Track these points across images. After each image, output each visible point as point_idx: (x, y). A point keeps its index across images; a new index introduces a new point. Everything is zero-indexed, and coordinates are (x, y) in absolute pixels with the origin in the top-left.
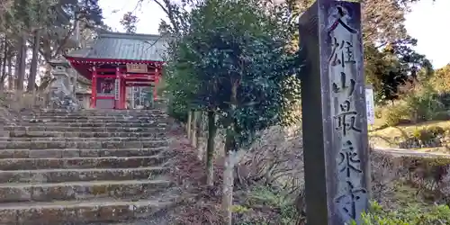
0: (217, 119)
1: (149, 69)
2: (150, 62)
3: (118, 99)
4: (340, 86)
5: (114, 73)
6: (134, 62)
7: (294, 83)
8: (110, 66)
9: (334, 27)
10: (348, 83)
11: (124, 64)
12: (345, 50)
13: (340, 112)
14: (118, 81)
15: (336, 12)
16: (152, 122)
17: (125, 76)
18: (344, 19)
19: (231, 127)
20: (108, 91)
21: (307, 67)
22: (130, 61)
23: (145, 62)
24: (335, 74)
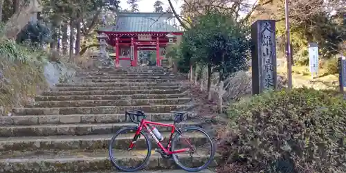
0: (212, 68)
1: (152, 37)
2: (153, 33)
3: (133, 59)
4: (266, 53)
5: (130, 42)
6: (143, 33)
7: (249, 52)
8: (127, 37)
9: (264, 30)
10: (269, 53)
11: (135, 35)
12: (268, 40)
13: (266, 63)
14: (132, 47)
15: (265, 24)
16: (165, 73)
17: (137, 43)
18: (268, 27)
19: (221, 71)
20: (125, 54)
21: (254, 46)
22: (140, 33)
23: (151, 33)
24: (264, 49)
